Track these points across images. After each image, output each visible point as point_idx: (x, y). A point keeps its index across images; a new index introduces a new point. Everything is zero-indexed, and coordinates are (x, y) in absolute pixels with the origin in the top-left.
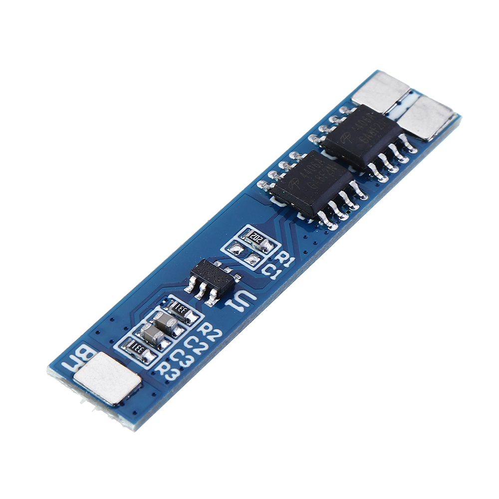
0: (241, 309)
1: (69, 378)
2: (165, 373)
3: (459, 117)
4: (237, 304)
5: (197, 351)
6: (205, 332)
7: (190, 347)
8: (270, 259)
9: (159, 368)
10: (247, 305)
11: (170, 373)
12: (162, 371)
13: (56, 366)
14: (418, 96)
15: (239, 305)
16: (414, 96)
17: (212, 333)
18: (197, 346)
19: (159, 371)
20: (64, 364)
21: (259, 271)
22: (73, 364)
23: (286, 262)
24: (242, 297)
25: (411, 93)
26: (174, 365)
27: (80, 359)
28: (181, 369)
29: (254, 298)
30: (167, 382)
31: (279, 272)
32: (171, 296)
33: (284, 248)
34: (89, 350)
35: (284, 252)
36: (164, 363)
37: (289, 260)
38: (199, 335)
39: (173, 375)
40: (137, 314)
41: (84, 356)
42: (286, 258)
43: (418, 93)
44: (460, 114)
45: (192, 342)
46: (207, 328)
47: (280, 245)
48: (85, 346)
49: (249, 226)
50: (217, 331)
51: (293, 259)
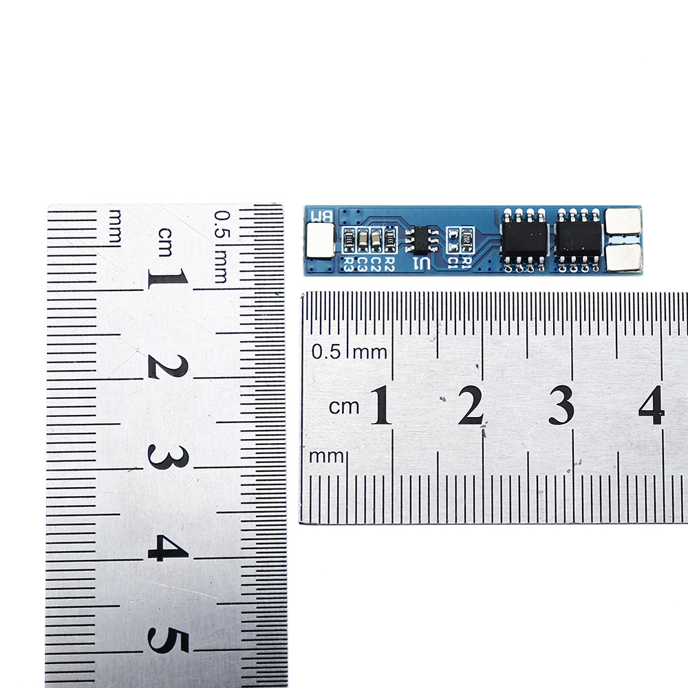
0: (416, 268)
1: (307, 222)
2: (347, 264)
3: (641, 274)
4: (418, 263)
5: (373, 268)
6: (388, 262)
7: (372, 262)
8: (460, 256)
9: (347, 259)
10: (421, 268)
11: (349, 266)
12: (347, 262)
13: (307, 210)
14: (639, 242)
15: (418, 265)
16: (637, 240)
17: (390, 266)
18: (376, 265)
19: (345, 260)
20: (312, 213)
21: (448, 256)
22: (316, 216)
23: (465, 264)
24: (425, 261)
25: (638, 236)
26: (356, 264)
27: (322, 217)
28: (356, 269)
29: (429, 268)
30: (342, 269)
31: (456, 267)
32: (396, 227)
33: (473, 257)
34: (331, 217)
35: (471, 259)
36: (353, 259)
37: (468, 265)
38: (384, 260)
39: (349, 268)
40: (372, 220)
41: (325, 217)
42: (468, 262)
43: (641, 240)
44: (644, 273)
45: (376, 261)
46: (391, 261)
47: (474, 253)
48: (331, 212)
49: (474, 228)
50: (393, 267)
51: (470, 267)
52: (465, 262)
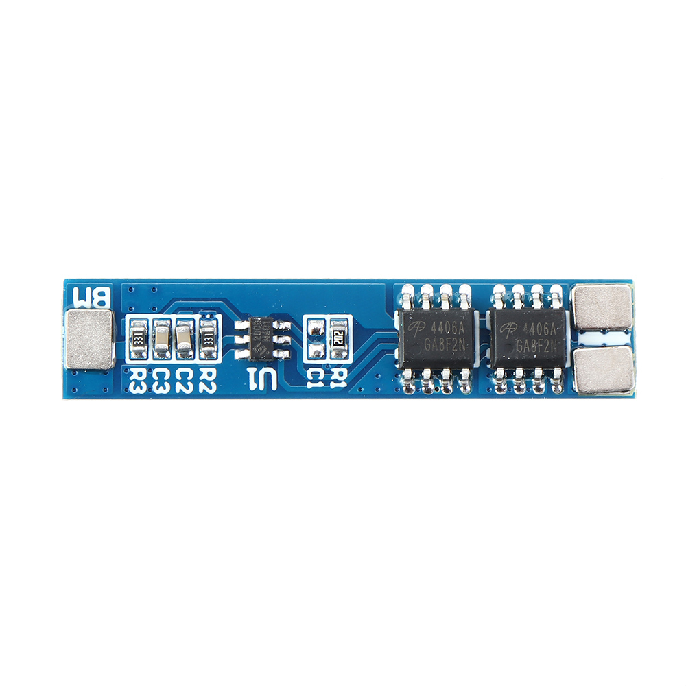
0: (253, 386)
2: (134, 380)
3: (633, 397)
4: (256, 377)
5: (179, 387)
6: (204, 376)
7: (178, 377)
8: (328, 365)
9: (135, 371)
10: (262, 387)
11: (138, 384)
12: (135, 376)
13: (69, 286)
14: (629, 342)
15: (257, 381)
16: (625, 338)
17: (208, 383)
18: (184, 382)
19: (132, 373)
20: (76, 291)
21: (308, 366)
22: (82, 297)
24: (268, 376)
25: (627, 332)
26: (149, 381)
27: (93, 299)
28: (150, 389)
29: (274, 387)
30: (127, 389)
31: (320, 384)
32: (219, 317)
33: (350, 368)
34: (107, 299)
35: (345, 371)
36: (144, 371)
37: (340, 382)
38: (197, 374)
39: (138, 388)
41: (98, 299)
42: (340, 377)
43: (632, 339)
45: (184, 375)
46: (210, 374)
47: (350, 361)
48: (107, 290)
49: (350, 317)
50: (214, 385)
51: (344, 385)
52: (335, 376)
